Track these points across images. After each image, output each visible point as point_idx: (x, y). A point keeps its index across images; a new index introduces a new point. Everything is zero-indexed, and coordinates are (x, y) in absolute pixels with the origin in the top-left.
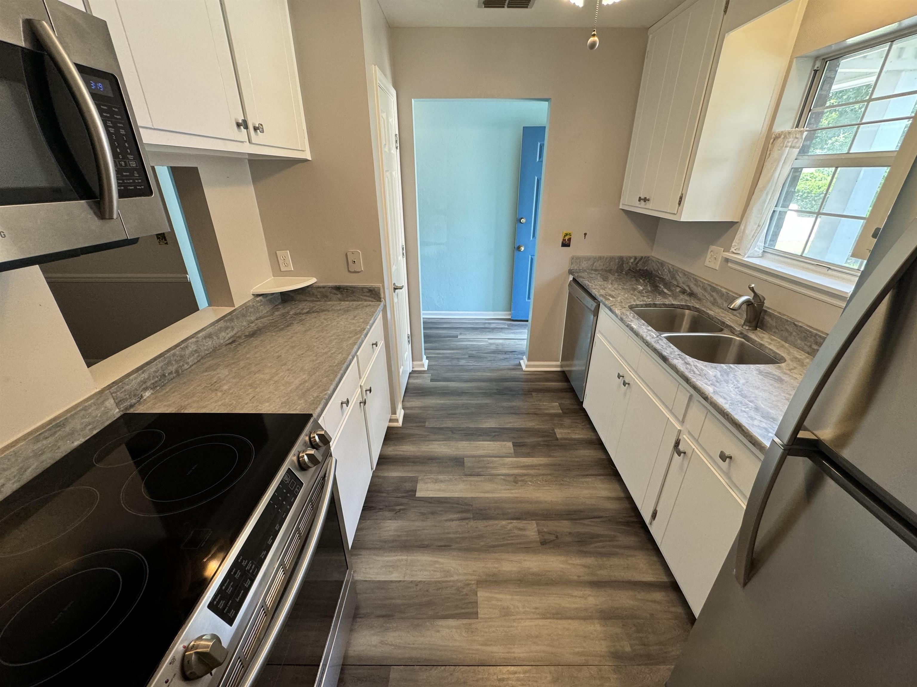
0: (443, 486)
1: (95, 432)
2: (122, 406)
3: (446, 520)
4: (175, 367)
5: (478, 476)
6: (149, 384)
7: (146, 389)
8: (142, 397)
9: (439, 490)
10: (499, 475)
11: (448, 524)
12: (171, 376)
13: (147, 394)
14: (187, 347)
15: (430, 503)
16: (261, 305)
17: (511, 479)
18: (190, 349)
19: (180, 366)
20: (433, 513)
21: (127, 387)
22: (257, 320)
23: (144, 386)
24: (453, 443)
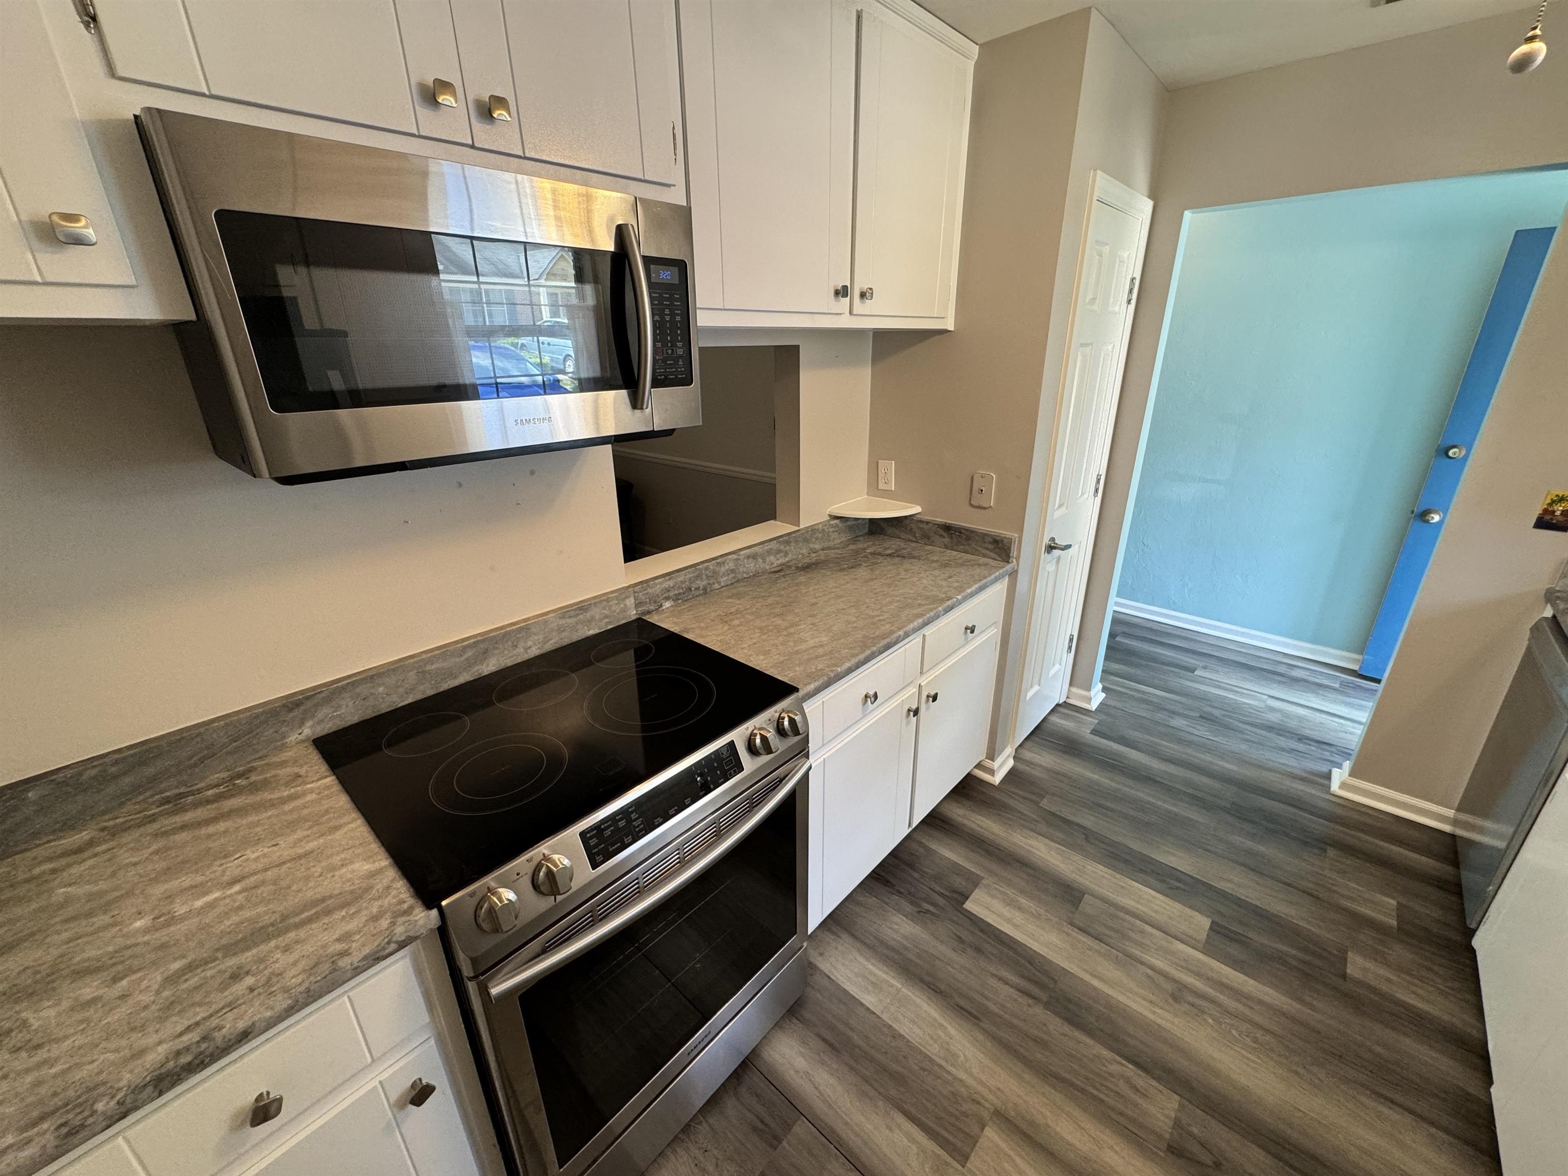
0: (1018, 917)
1: (610, 627)
2: (640, 609)
3: (993, 975)
4: (705, 583)
5: (1096, 939)
6: (671, 594)
7: (667, 599)
8: (661, 606)
9: (1009, 921)
10: (1142, 963)
11: (993, 982)
12: (698, 593)
13: (667, 604)
14: (723, 563)
15: (982, 931)
16: (834, 532)
17: (1168, 986)
18: (727, 567)
19: (709, 584)
20: (978, 950)
21: (650, 590)
22: (823, 550)
23: (666, 595)
24: (1077, 858)
